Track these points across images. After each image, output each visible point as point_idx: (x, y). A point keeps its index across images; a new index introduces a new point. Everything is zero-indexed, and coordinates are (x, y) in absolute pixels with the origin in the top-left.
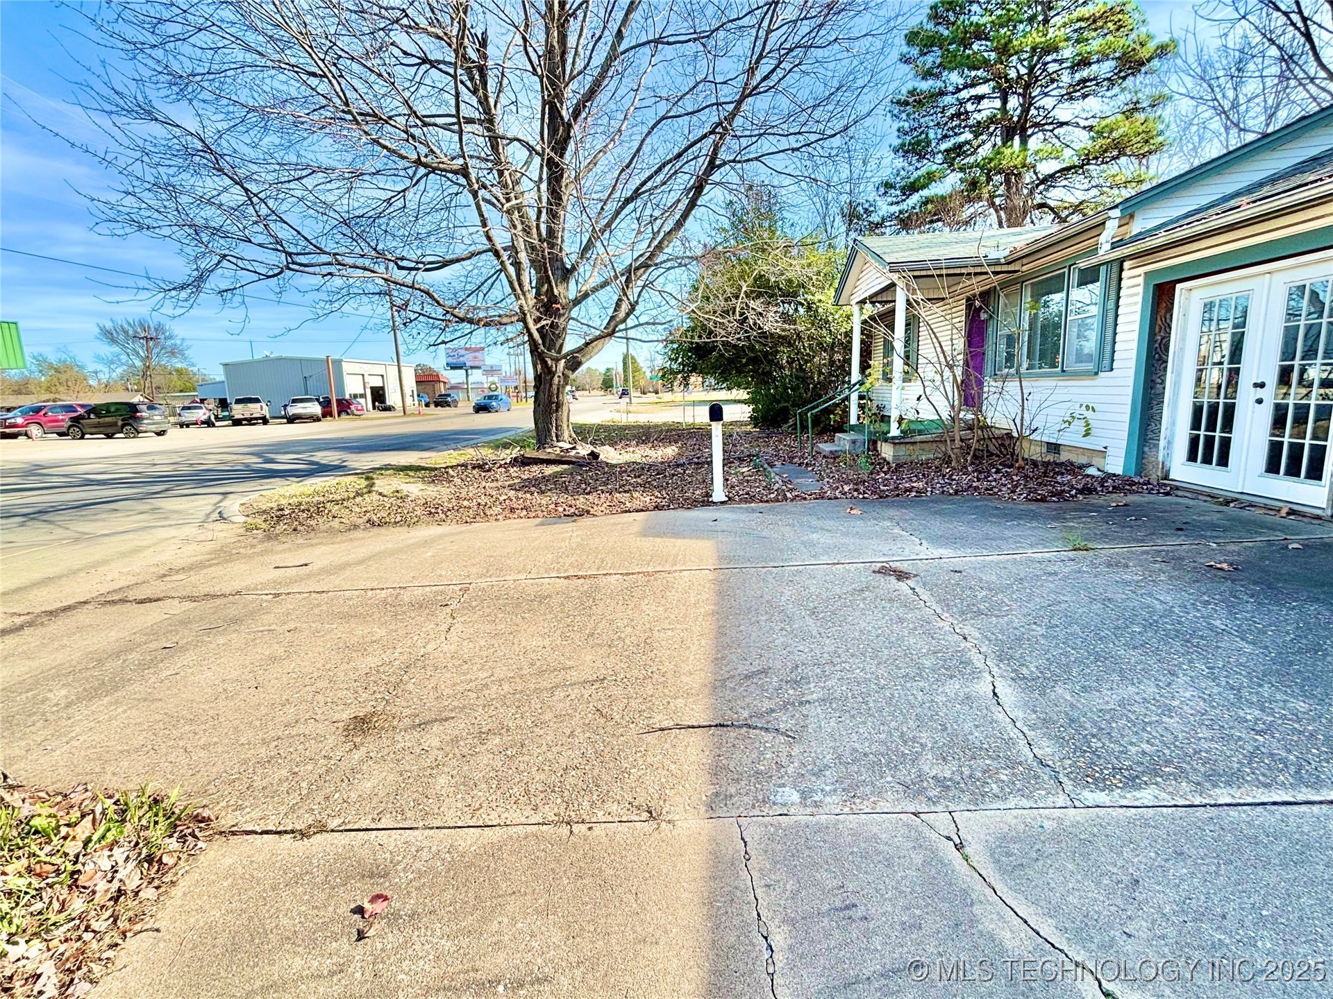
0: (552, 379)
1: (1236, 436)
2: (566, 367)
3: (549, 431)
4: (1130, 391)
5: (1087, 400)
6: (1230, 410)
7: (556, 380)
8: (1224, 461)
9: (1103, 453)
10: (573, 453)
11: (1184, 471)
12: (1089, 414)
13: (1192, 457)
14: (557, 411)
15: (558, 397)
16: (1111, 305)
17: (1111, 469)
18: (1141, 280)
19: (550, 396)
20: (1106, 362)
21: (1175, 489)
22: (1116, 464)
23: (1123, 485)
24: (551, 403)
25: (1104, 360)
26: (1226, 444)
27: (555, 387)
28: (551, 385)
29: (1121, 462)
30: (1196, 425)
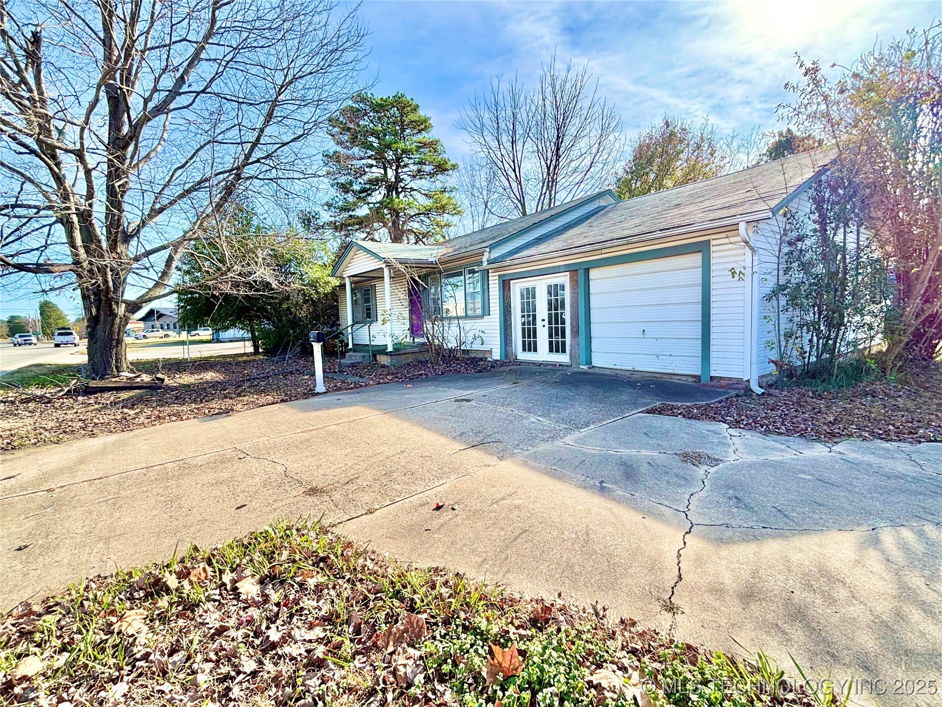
0: (114, 320)
1: (538, 340)
2: (127, 310)
3: (109, 363)
4: (498, 324)
5: (481, 328)
6: (535, 330)
7: (118, 320)
8: (535, 350)
9: (490, 352)
10: (138, 380)
11: (523, 356)
12: (481, 335)
13: (524, 350)
14: (117, 346)
15: (118, 335)
16: (486, 287)
17: (495, 358)
18: (497, 278)
19: (111, 333)
20: (487, 312)
21: (521, 363)
22: (496, 355)
23: (502, 363)
24: (111, 339)
25: (486, 312)
26: (535, 343)
27: (116, 326)
28: (113, 325)
29: (499, 354)
30: (524, 337)
